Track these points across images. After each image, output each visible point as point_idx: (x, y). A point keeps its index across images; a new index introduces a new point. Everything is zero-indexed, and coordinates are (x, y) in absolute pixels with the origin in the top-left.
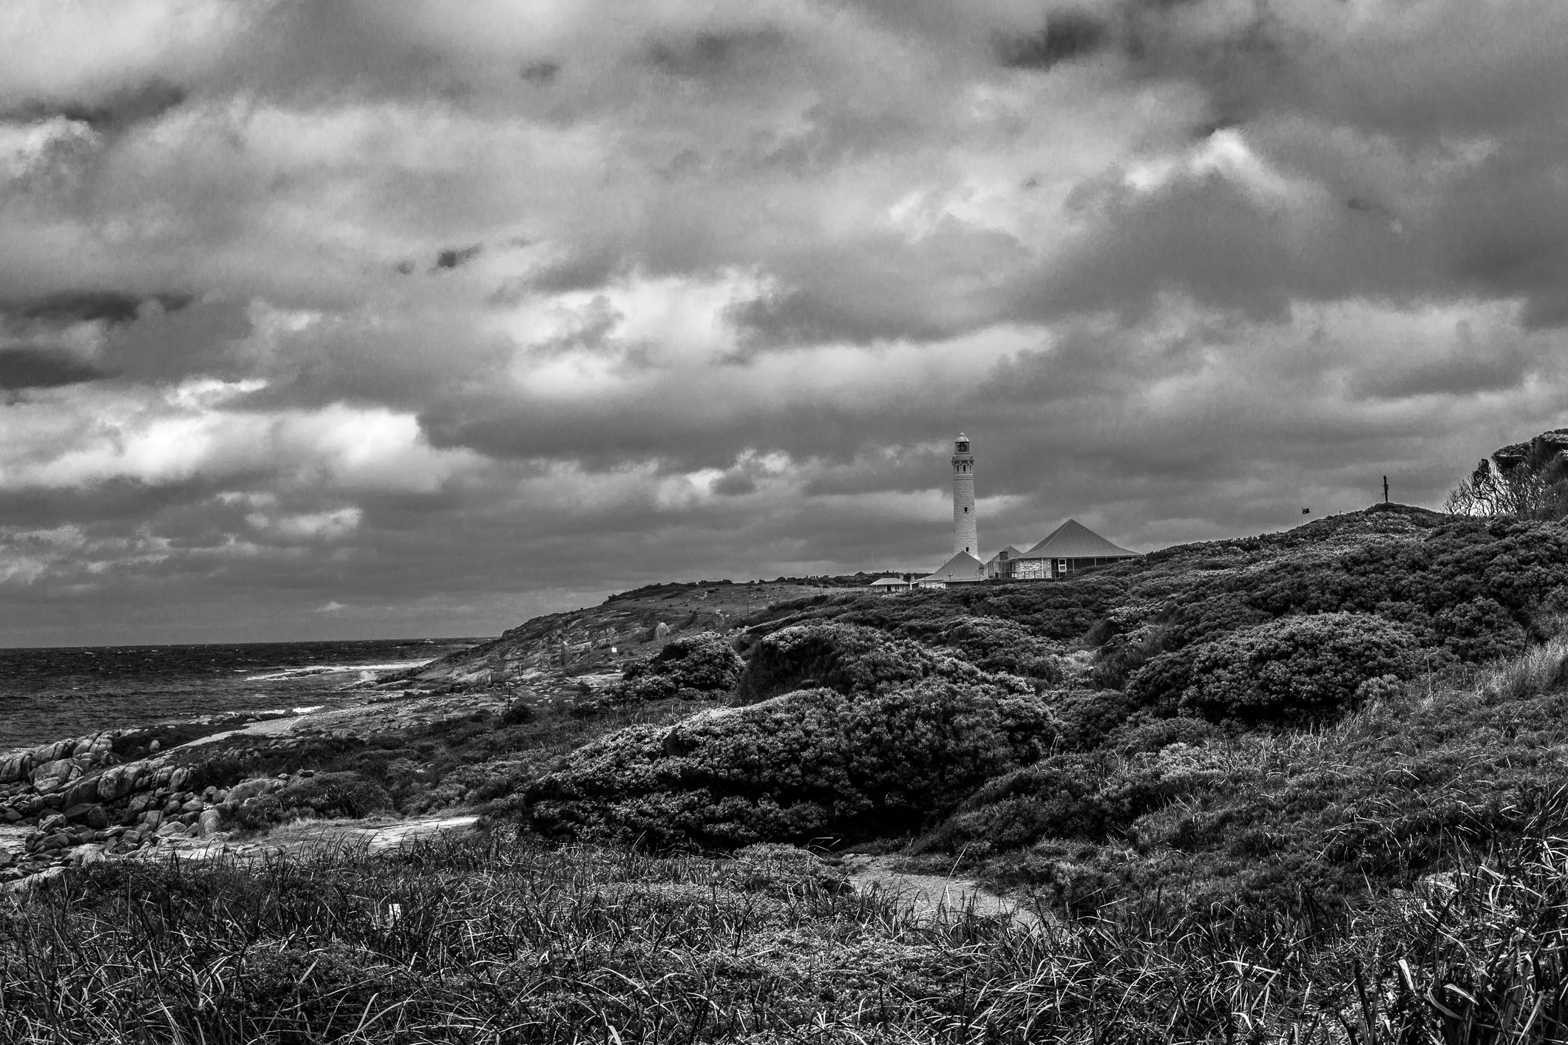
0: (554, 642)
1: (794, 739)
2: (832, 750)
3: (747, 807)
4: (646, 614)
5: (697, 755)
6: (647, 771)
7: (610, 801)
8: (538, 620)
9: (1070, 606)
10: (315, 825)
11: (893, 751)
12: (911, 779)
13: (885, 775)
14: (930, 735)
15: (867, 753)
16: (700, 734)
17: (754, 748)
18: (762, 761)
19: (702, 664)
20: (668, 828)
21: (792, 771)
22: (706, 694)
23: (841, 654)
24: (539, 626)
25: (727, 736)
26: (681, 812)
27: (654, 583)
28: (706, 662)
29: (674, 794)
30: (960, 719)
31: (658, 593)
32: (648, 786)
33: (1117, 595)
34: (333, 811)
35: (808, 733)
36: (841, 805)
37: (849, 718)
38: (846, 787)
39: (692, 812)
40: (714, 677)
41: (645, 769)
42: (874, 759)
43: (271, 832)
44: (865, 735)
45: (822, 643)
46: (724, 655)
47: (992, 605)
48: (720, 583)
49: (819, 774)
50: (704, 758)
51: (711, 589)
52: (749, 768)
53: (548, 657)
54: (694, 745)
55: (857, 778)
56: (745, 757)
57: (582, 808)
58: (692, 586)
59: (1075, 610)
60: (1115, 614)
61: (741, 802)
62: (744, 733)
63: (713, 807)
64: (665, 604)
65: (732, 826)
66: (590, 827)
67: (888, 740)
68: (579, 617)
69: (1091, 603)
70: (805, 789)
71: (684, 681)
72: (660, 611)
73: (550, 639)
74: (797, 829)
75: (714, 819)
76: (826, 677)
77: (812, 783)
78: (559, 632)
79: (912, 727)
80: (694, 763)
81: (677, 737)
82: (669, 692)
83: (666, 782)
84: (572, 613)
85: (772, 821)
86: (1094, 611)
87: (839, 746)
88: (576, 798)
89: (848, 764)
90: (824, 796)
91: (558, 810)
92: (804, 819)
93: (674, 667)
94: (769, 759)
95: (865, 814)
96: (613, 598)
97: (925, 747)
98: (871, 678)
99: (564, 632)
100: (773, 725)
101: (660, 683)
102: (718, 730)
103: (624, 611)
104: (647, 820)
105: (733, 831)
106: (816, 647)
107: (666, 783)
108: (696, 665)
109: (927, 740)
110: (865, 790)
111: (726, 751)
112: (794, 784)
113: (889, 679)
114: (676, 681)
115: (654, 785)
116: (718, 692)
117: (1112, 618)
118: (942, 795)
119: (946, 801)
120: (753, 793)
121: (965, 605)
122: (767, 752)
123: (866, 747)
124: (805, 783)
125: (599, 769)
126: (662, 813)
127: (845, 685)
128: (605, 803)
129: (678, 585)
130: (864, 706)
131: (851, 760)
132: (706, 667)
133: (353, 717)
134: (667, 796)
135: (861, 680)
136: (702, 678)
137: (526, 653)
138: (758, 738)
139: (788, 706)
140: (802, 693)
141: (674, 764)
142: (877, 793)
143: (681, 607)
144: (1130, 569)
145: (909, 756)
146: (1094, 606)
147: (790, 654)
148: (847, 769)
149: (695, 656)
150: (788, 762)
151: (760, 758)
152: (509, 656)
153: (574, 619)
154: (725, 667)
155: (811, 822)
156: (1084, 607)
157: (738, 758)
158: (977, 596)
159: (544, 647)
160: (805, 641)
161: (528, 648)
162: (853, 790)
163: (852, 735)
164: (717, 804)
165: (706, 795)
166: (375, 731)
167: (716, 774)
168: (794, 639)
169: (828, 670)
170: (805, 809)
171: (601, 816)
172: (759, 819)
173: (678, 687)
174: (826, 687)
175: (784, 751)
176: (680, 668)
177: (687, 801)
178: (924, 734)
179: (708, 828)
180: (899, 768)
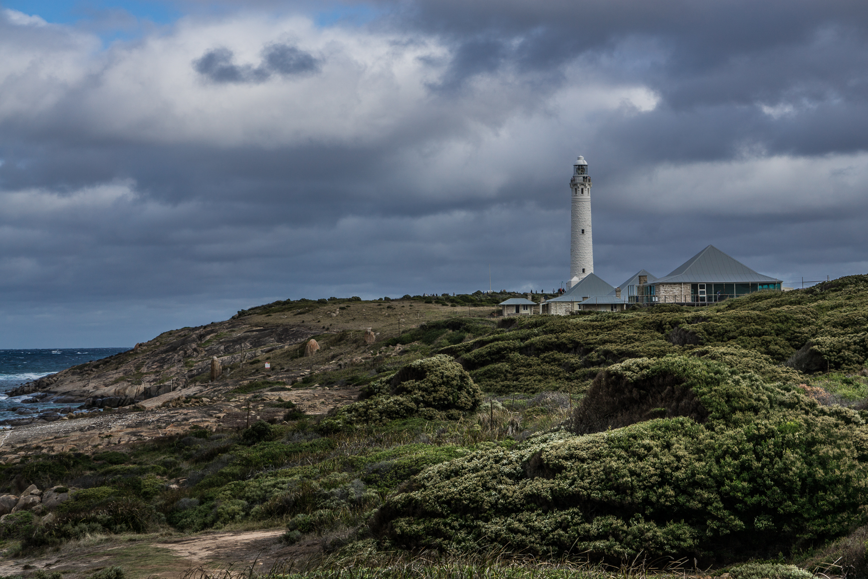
0: (190, 356)
1: (666, 463)
2: (704, 473)
3: (622, 526)
4: (280, 329)
5: (566, 478)
6: (514, 492)
7: (477, 518)
8: (170, 333)
9: (763, 334)
10: (107, 540)
11: (762, 478)
12: (780, 503)
13: (755, 499)
14: (799, 464)
15: (738, 477)
16: (566, 459)
17: (625, 471)
18: (635, 483)
19: (440, 385)
20: (541, 545)
21: (666, 491)
22: (444, 413)
23: (692, 385)
24: (173, 340)
25: (593, 459)
26: (553, 531)
27: (283, 299)
28: (443, 383)
29: (545, 512)
30: (824, 450)
31: (289, 309)
32: (515, 505)
33: (809, 324)
34: (118, 526)
35: (678, 458)
36: (714, 525)
37: (716, 446)
38: (719, 509)
39: (565, 529)
40: (451, 398)
41: (513, 490)
42: (745, 484)
43: (62, 547)
44: (736, 462)
45: (672, 374)
46: (460, 376)
47: (687, 332)
48: (350, 300)
49: (691, 495)
50: (574, 480)
51: (342, 305)
52: (621, 489)
53: (185, 371)
54: (560, 469)
55: (729, 502)
56: (617, 479)
57: (450, 525)
58: (322, 302)
59: (769, 338)
60: (818, 343)
61: (616, 522)
62: (611, 457)
63: (587, 526)
64: (298, 319)
65: (608, 543)
66: (459, 542)
67: (757, 468)
68: (212, 332)
69: (784, 331)
70: (676, 509)
71: (424, 402)
72: (293, 326)
73: (185, 353)
74: (672, 548)
75: (587, 537)
76: (677, 406)
77: (684, 504)
78: (194, 346)
79: (780, 456)
80: (565, 485)
81: (542, 460)
82: (410, 412)
83: (534, 501)
84: (205, 327)
85: (650, 540)
86: (787, 339)
87: (710, 470)
88: (441, 515)
89: (719, 487)
90: (697, 518)
91: (422, 527)
92: (678, 538)
93: (414, 388)
94: (640, 481)
95: (735, 534)
96: (242, 314)
97: (795, 474)
98: (726, 408)
99: (199, 346)
100: (642, 450)
101: (401, 403)
102: (584, 454)
103: (257, 326)
104: (520, 537)
105: (609, 548)
106: (664, 378)
107: (535, 503)
108: (434, 386)
109: (798, 468)
110: (736, 512)
111: (596, 473)
112: (668, 503)
113: (742, 410)
114: (417, 401)
115: (522, 505)
116: (454, 412)
117: (816, 347)
118: (814, 520)
119: (819, 526)
120: (626, 512)
121: (658, 330)
122: (639, 475)
123: (736, 473)
124: (677, 504)
125: (465, 488)
126: (533, 530)
127: (701, 414)
128: (473, 521)
129: (307, 301)
130: (728, 436)
131: (723, 484)
132: (444, 388)
133: (67, 432)
134: (538, 515)
135: (717, 410)
136: (440, 399)
137: (161, 367)
138: (628, 462)
139: (651, 433)
140: (660, 421)
141: (541, 485)
142: (748, 514)
143: (314, 323)
144: (803, 298)
145: (779, 482)
146: (788, 334)
147: (637, 384)
148: (719, 493)
149: (433, 378)
150: (661, 484)
151: (632, 481)
152: (144, 370)
153: (208, 333)
154: (460, 388)
155: (685, 541)
156: (777, 335)
157: (610, 480)
158: (670, 323)
159: (180, 361)
160: (653, 372)
161: (163, 362)
162: (726, 512)
163: (722, 461)
164: (590, 522)
165: (577, 514)
166: (95, 446)
167: (589, 495)
168: (641, 369)
169: (679, 400)
170: (679, 528)
171: (469, 533)
172: (635, 537)
173: (418, 407)
174: (685, 416)
175: (655, 475)
176: (420, 389)
177: (559, 520)
178: (793, 463)
179: (583, 545)
180: (769, 493)
